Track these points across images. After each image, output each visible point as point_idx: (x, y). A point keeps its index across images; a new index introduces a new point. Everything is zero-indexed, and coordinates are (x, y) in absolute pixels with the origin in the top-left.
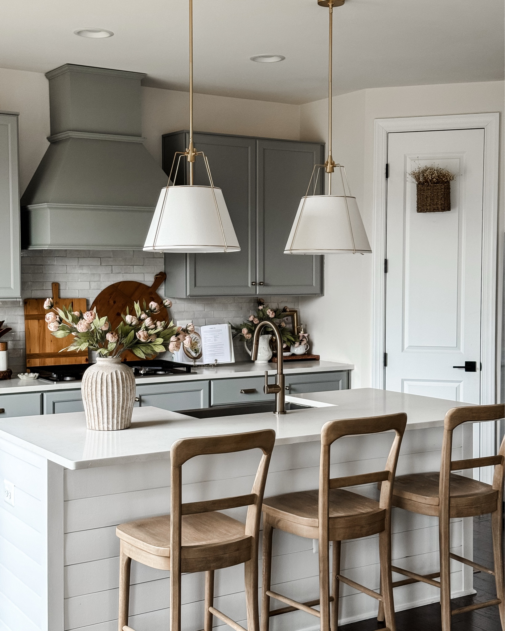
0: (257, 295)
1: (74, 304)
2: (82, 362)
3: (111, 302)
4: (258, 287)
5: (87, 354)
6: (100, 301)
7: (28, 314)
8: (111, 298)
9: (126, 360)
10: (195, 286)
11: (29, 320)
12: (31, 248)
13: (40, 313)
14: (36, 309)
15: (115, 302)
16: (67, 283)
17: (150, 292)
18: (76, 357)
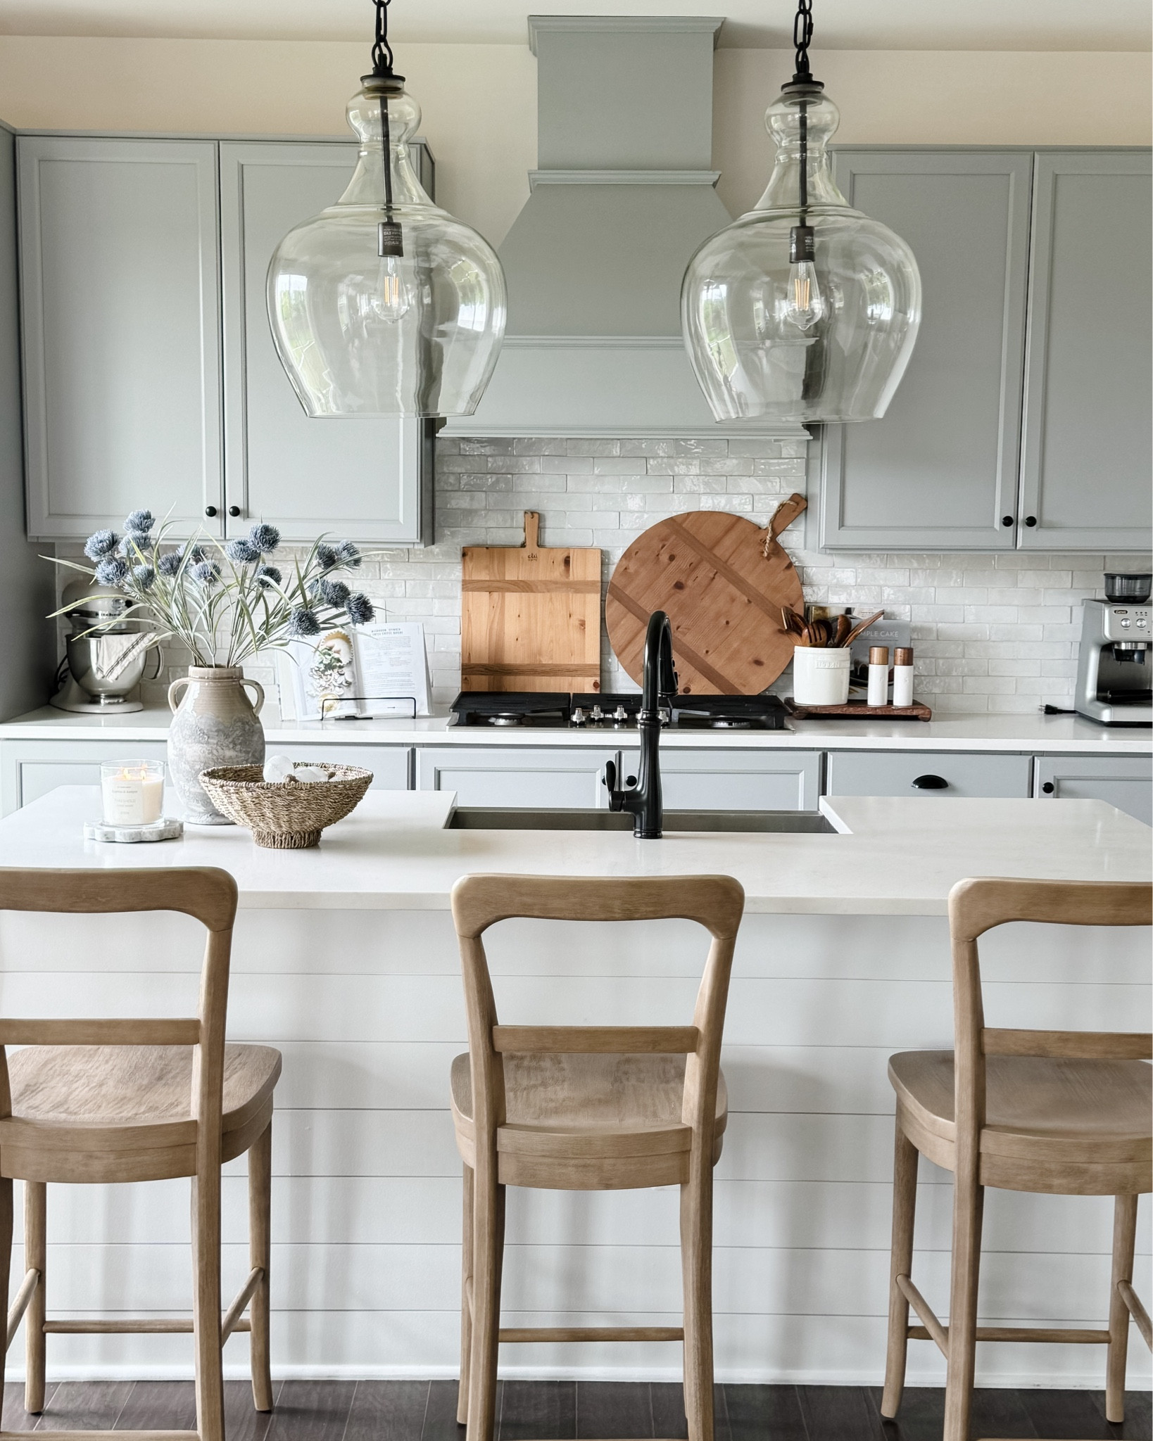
0: (1019, 550)
1: (573, 560)
2: (586, 688)
3: (664, 558)
4: (1021, 529)
5: (598, 672)
6: (637, 553)
7: (467, 578)
8: (665, 547)
9: (689, 690)
10: (842, 524)
11: (470, 593)
12: (442, 433)
13: (493, 579)
14: (487, 567)
15: (672, 558)
16: (568, 513)
17: (761, 540)
18: (570, 678)
